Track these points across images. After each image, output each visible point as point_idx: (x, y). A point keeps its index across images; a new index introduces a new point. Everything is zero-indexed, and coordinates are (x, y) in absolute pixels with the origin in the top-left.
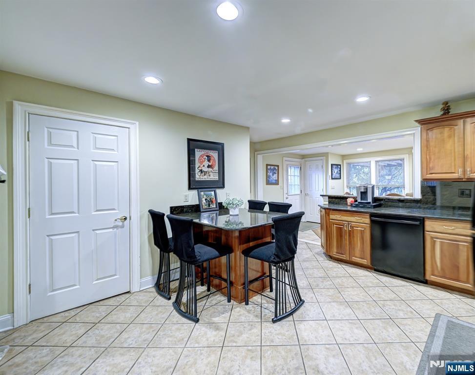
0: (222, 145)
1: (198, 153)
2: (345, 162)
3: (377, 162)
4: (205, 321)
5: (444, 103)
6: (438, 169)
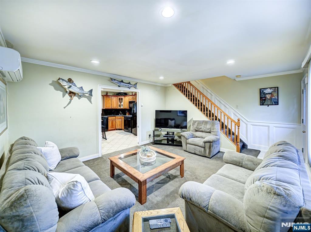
5: (107, 92)
6: (107, 107)
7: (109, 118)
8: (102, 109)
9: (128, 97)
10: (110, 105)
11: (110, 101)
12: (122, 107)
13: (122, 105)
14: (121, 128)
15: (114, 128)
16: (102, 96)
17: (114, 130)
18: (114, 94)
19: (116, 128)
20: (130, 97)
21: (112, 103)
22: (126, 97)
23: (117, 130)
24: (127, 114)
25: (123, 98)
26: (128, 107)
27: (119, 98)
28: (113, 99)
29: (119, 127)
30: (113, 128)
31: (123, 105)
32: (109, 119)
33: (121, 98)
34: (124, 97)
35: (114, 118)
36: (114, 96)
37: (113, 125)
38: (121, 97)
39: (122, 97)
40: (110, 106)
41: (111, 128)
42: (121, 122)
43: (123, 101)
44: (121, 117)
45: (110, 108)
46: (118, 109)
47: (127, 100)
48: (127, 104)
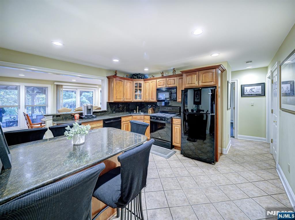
5: (116, 71)
6: (118, 97)
7: (123, 119)
8: (107, 102)
9: (155, 81)
10: (122, 95)
11: (121, 88)
12: (138, 100)
13: (140, 96)
16: (108, 77)
18: (127, 76)
20: (158, 80)
21: (125, 92)
22: (150, 81)
25: (142, 82)
26: (155, 98)
27: (135, 82)
28: (126, 85)
31: (142, 96)
32: (122, 121)
34: (144, 81)
36: (127, 78)
38: (138, 82)
39: (140, 82)
40: (122, 98)
43: (142, 88)
44: (143, 116)
45: (121, 100)
46: (133, 101)
47: (153, 86)
48: (152, 93)
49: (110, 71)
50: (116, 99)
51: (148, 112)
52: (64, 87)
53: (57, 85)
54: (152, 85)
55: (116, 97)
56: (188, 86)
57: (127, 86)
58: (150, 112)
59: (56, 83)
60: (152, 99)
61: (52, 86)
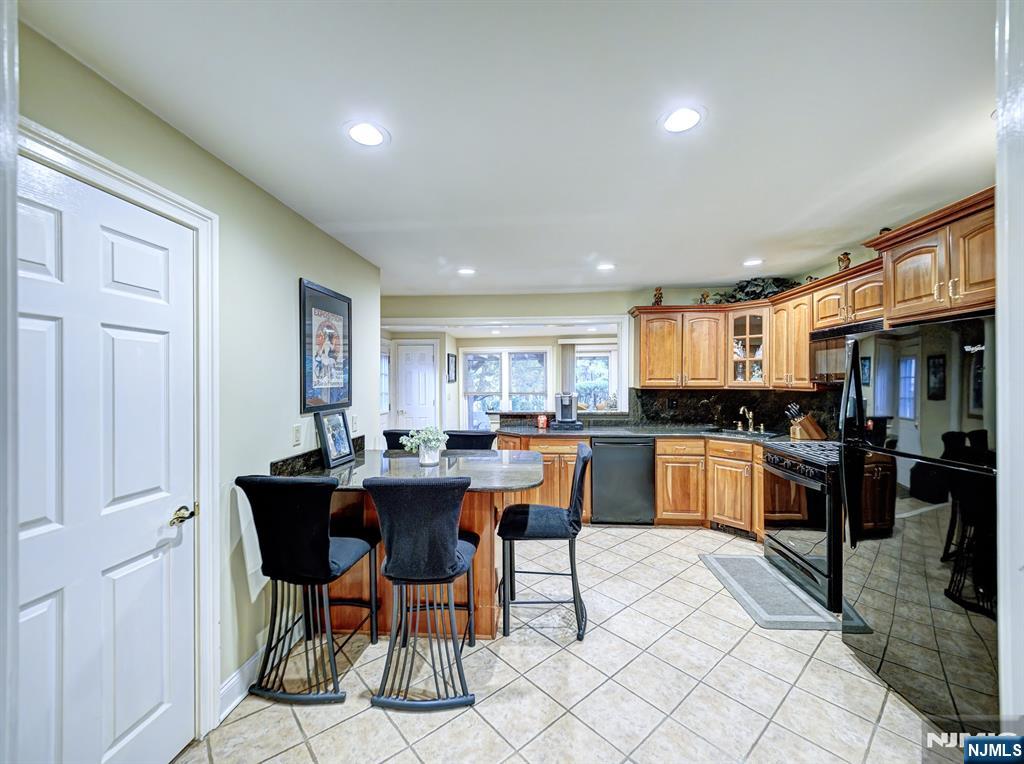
0: (348, 301)
1: (317, 319)
2: (461, 350)
3: (510, 354)
4: (481, 695)
5: (658, 289)
6: (657, 374)
7: (661, 446)
8: (631, 390)
9: (806, 299)
10: (676, 366)
12: (755, 381)
13: (759, 363)
14: (743, 525)
15: (698, 516)
16: (631, 313)
17: (701, 524)
18: (704, 297)
19: (710, 518)
20: (818, 295)
21: (687, 354)
22: (791, 304)
23: (717, 527)
24: (796, 430)
25: (765, 312)
26: (807, 375)
27: (732, 316)
28: (692, 330)
29: (728, 511)
30: (688, 511)
31: (765, 365)
32: (659, 450)
33: (753, 317)
34: (774, 302)
35: (697, 446)
36: (701, 307)
37: (687, 495)
38: (748, 313)
39: (754, 312)
40: (676, 374)
41: (676, 511)
42: (744, 483)
43: (765, 335)
44: (750, 445)
45: (672, 383)
46: (726, 388)
47: (799, 322)
48: (797, 354)
49: (640, 291)
50: (650, 379)
51: (789, 434)
52: (578, 348)
53: (563, 346)
54: (797, 320)
55: (651, 372)
56: (903, 313)
57: (695, 334)
58: (798, 436)
59: (561, 341)
60: (797, 379)
61: (555, 348)
